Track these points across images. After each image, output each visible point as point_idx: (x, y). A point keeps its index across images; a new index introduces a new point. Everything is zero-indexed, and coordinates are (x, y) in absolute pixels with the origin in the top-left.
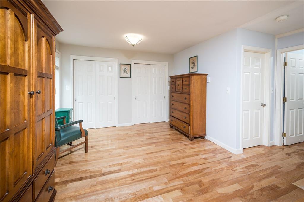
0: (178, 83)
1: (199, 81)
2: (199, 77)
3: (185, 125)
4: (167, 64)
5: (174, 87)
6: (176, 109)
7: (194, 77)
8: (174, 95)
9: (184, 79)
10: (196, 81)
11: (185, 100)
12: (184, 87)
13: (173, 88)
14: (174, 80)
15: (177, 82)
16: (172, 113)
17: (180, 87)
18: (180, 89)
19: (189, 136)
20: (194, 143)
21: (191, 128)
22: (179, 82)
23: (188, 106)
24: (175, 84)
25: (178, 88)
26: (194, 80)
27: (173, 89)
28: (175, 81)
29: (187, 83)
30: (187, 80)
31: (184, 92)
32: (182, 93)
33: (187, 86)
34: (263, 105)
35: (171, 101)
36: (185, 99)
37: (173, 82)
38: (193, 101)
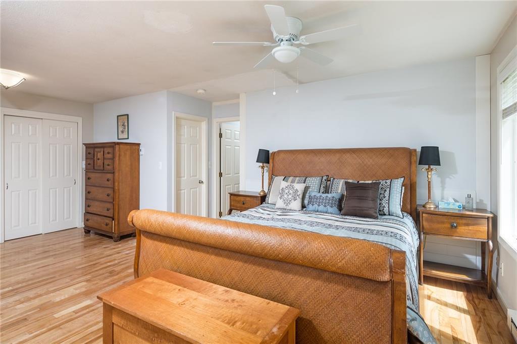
0: (97, 157)
1: (128, 153)
2: (128, 147)
3: (107, 221)
4: (80, 120)
5: (91, 162)
6: (94, 200)
7: (120, 147)
8: (92, 175)
9: (107, 150)
10: (122, 154)
11: (107, 182)
12: (106, 162)
13: (89, 164)
14: (91, 150)
15: (96, 153)
16: (89, 206)
17: (100, 162)
18: (100, 166)
19: (113, 235)
20: (119, 244)
21: (116, 223)
22: (99, 154)
23: (112, 192)
24: (93, 157)
25: (98, 165)
26: (120, 151)
27: (89, 166)
28: (93, 152)
29: (110, 156)
30: (110, 151)
31: (106, 170)
32: (103, 171)
33: (111, 161)
34: (201, 182)
35: (87, 187)
36: (108, 180)
37: (89, 153)
38: (119, 183)
